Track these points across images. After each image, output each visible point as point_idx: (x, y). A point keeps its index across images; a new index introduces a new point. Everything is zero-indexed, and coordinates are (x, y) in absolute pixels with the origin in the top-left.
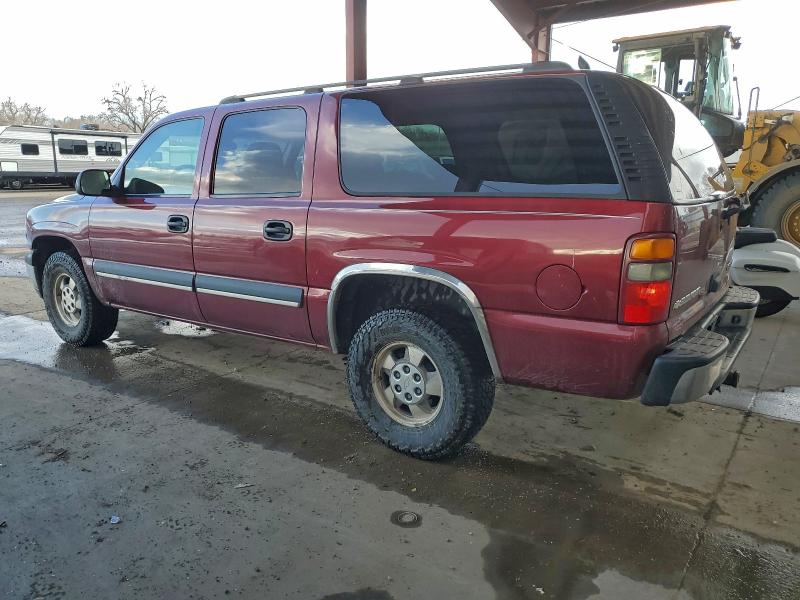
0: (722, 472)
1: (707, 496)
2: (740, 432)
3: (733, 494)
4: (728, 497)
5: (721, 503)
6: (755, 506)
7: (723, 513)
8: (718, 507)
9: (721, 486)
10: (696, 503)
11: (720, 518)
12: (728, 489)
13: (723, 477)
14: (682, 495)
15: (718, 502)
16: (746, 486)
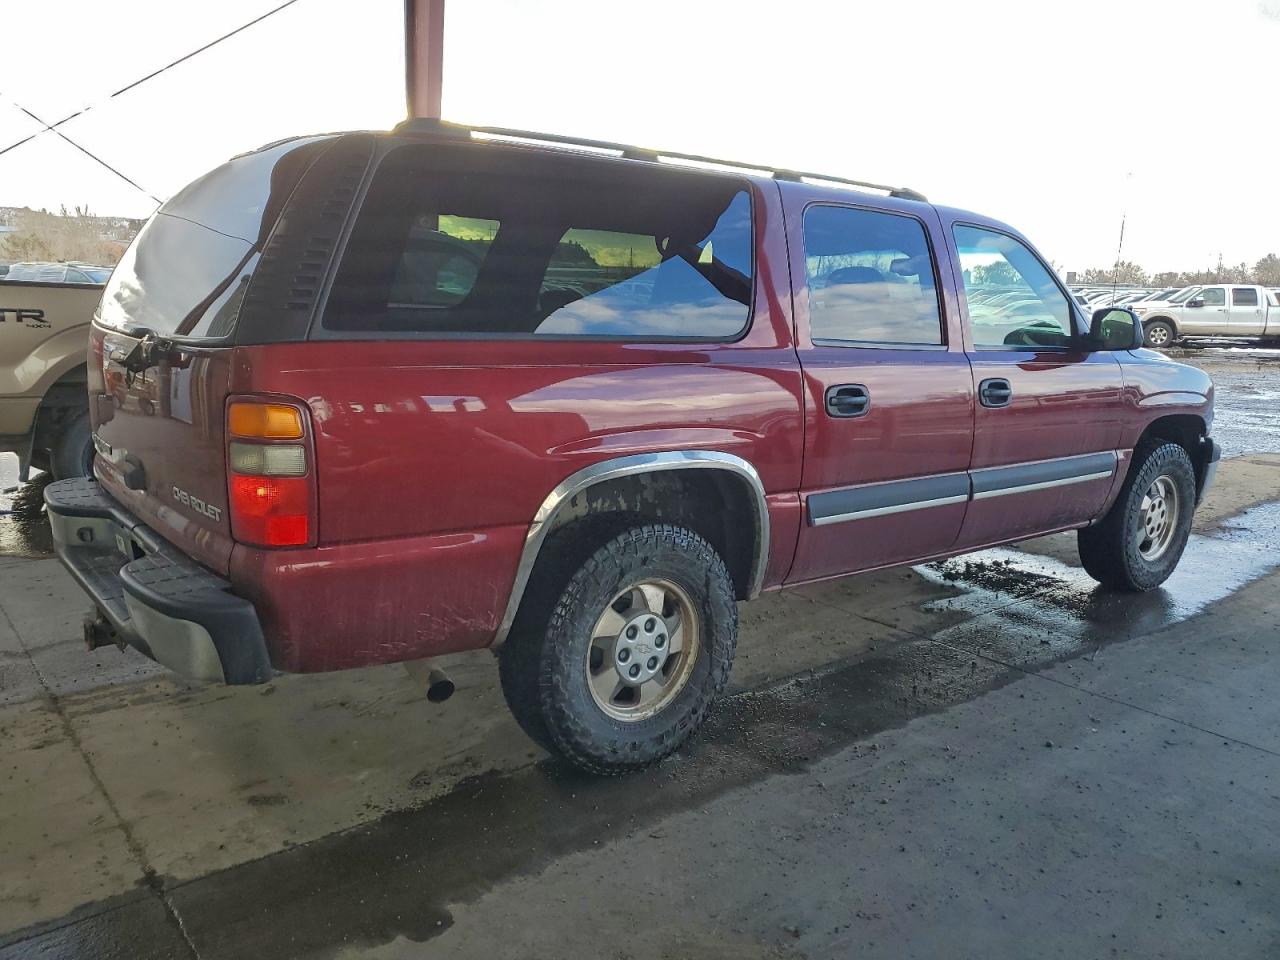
0: (83, 745)
1: (74, 715)
2: (126, 827)
3: (46, 731)
4: (49, 725)
5: (53, 717)
6: (12, 732)
7: (41, 709)
8: (53, 711)
9: (69, 731)
10: (75, 703)
11: (39, 704)
12: (58, 732)
13: (77, 743)
14: (102, 703)
15: (56, 715)
16: (39, 747)
